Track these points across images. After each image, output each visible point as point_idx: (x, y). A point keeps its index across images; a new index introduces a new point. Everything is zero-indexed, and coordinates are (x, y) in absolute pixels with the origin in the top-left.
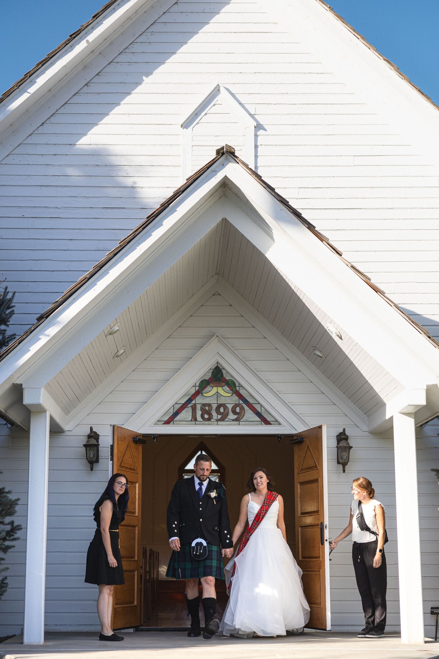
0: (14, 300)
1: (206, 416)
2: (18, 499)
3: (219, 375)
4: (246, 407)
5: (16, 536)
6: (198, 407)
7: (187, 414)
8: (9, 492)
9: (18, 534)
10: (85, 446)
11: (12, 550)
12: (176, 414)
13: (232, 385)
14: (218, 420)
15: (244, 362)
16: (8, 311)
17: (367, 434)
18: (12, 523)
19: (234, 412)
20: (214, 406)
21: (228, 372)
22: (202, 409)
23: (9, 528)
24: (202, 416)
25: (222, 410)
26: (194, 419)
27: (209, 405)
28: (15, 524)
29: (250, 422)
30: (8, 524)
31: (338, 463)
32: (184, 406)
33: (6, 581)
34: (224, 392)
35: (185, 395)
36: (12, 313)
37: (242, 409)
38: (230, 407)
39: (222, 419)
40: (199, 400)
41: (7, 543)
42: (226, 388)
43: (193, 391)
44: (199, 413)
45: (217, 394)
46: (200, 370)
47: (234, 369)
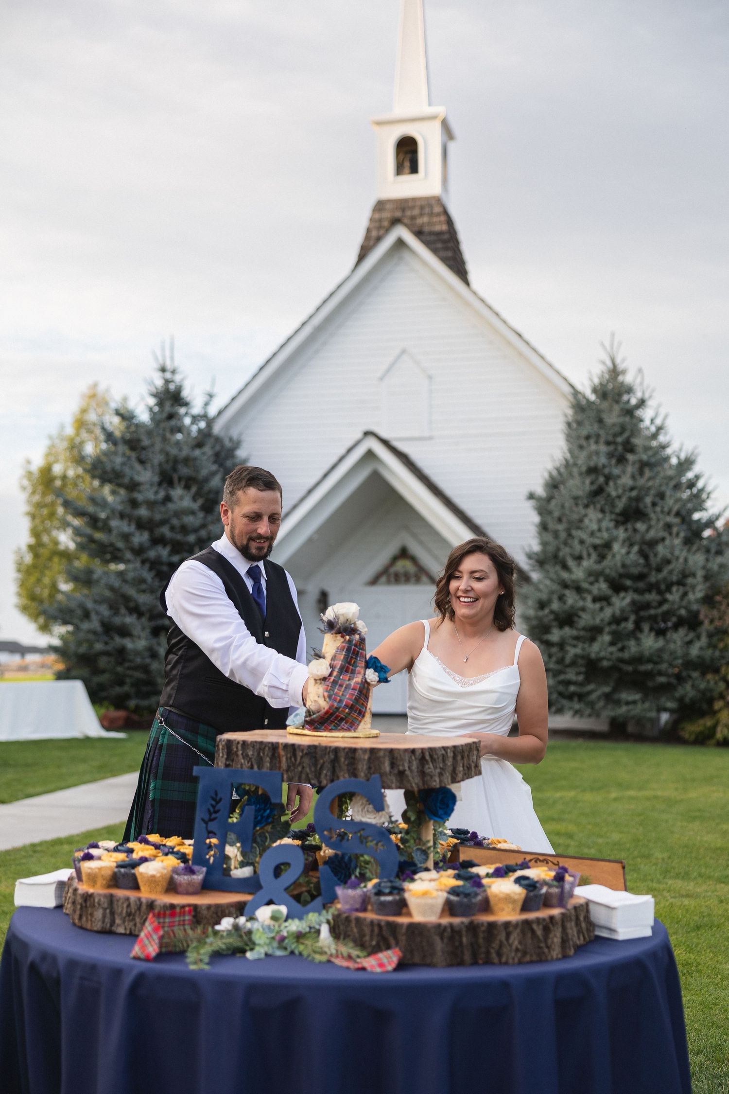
1: (397, 580)
3: (405, 553)
4: (423, 574)
6: (392, 574)
7: (384, 578)
10: (318, 601)
12: (377, 579)
13: (414, 560)
14: (404, 582)
19: (415, 577)
20: (402, 573)
22: (394, 575)
24: (394, 580)
25: (407, 575)
26: (389, 581)
27: (399, 573)
29: (426, 584)
32: (382, 573)
34: (408, 564)
37: (420, 574)
38: (412, 573)
39: (407, 582)
40: (392, 569)
42: (410, 561)
43: (388, 563)
44: (392, 578)
45: (404, 565)
46: (392, 549)
47: (415, 549)
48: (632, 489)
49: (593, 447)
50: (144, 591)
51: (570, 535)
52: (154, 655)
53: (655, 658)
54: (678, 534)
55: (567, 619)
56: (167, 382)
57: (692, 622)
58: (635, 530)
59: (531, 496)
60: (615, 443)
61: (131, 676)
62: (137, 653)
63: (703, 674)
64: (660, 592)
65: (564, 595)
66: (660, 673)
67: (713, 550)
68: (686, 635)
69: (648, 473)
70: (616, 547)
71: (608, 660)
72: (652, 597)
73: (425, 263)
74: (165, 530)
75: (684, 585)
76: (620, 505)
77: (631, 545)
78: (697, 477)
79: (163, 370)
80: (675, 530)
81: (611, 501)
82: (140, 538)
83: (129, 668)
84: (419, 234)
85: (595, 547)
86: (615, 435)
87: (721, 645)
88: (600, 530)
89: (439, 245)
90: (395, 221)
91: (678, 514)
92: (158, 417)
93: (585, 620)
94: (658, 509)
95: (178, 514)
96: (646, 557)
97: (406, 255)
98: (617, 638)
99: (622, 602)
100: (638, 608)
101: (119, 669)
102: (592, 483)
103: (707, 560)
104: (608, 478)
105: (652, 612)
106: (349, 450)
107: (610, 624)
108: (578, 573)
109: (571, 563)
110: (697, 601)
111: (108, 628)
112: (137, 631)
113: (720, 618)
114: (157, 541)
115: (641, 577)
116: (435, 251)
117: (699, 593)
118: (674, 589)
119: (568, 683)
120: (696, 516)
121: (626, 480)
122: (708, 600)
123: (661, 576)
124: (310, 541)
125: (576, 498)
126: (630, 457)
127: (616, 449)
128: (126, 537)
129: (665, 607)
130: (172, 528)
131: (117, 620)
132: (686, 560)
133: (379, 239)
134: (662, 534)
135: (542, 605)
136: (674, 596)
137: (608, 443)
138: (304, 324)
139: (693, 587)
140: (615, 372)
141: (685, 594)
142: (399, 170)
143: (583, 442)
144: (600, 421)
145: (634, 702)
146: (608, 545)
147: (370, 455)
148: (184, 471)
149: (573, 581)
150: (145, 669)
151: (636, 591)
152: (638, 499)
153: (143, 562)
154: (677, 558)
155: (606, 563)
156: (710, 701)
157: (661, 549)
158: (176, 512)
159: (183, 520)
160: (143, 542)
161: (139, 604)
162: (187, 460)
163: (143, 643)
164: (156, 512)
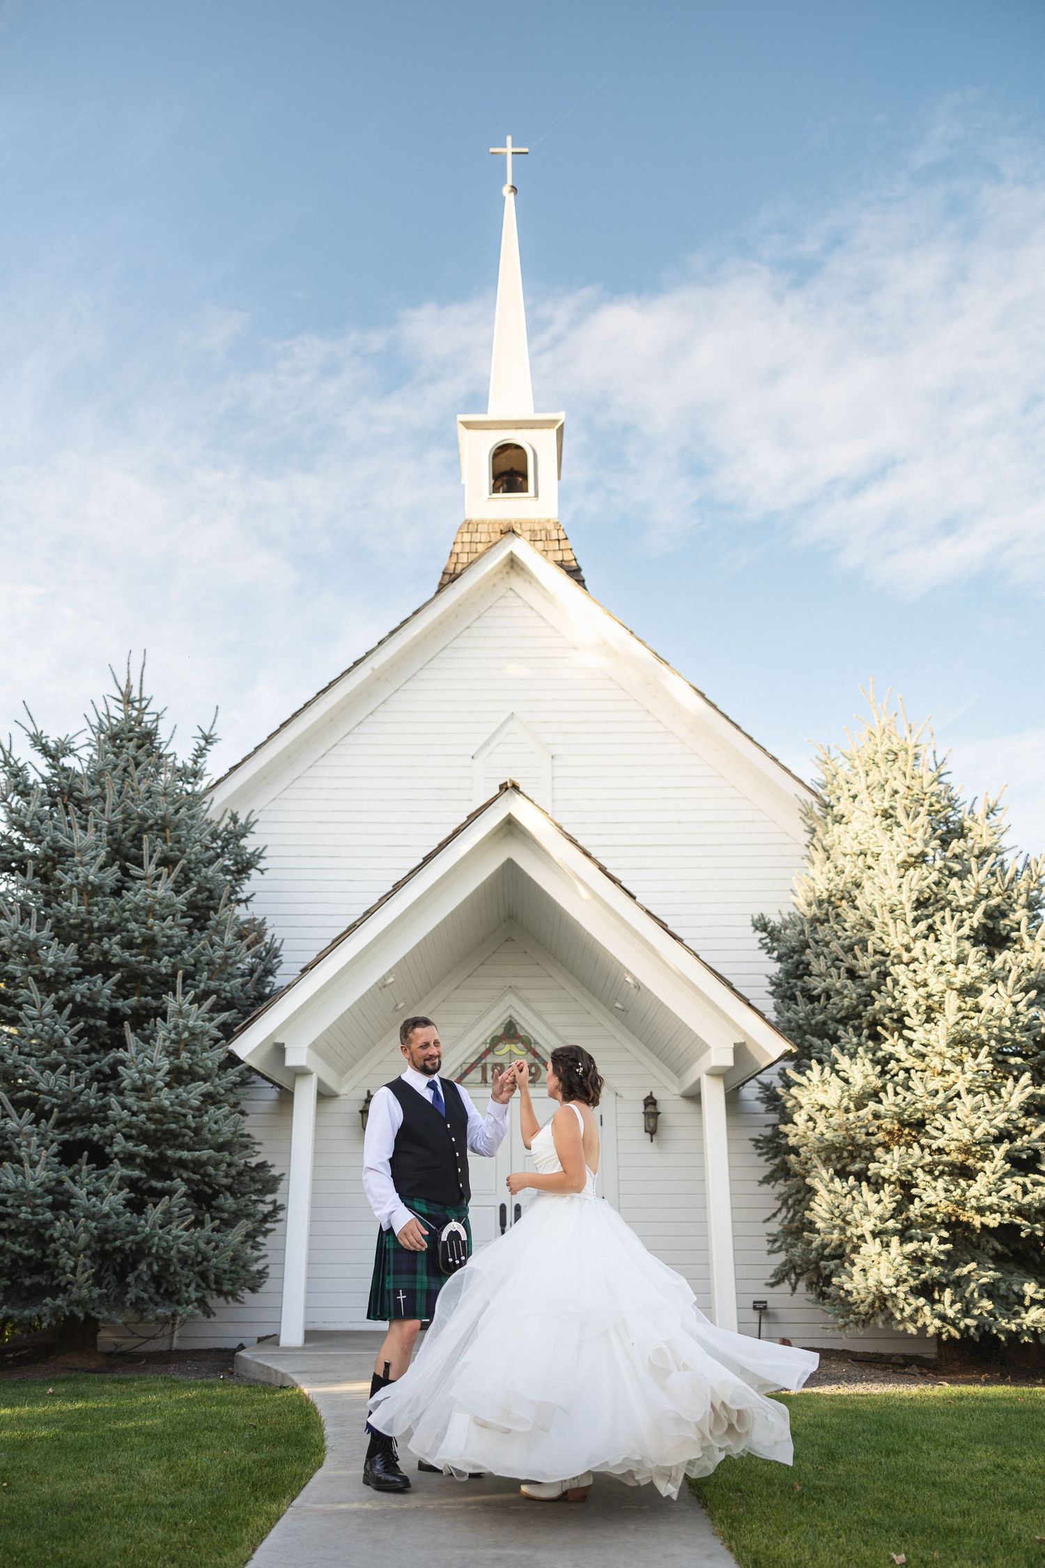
0: (283, 948)
2: (283, 1174)
3: (512, 1031)
5: (279, 1217)
6: (489, 1068)
7: (476, 1075)
8: (272, 1166)
9: (281, 1215)
11: (273, 1233)
12: (464, 1076)
13: (527, 1043)
15: (539, 1015)
16: (275, 961)
17: (678, 1097)
18: (274, 1202)
21: (523, 1028)
23: (270, 1208)
26: (484, 1080)
27: (501, 1065)
28: (278, 1203)
30: (270, 1203)
31: (646, 1131)
32: (473, 1066)
33: (267, 1270)
34: (517, 1049)
35: (473, 1053)
36: (281, 962)
37: (538, 1069)
40: (490, 1060)
41: (268, 1226)
42: (520, 1045)
43: (483, 1049)
44: (490, 1074)
45: (509, 1054)
47: (530, 1024)
52: (62, 1203)
56: (130, 718)
59: (762, 926)
73: (546, 595)
74: (112, 945)
79: (125, 700)
82: (57, 955)
92: (110, 759)
106: (473, 817)
114: (92, 965)
142: (496, 486)
147: (510, 825)
150: (38, 1235)
153: (59, 1006)
158: (137, 908)
159: (151, 929)
160: (62, 966)
161: (40, 1092)
162: (163, 830)
163: (41, 1173)
164: (96, 909)
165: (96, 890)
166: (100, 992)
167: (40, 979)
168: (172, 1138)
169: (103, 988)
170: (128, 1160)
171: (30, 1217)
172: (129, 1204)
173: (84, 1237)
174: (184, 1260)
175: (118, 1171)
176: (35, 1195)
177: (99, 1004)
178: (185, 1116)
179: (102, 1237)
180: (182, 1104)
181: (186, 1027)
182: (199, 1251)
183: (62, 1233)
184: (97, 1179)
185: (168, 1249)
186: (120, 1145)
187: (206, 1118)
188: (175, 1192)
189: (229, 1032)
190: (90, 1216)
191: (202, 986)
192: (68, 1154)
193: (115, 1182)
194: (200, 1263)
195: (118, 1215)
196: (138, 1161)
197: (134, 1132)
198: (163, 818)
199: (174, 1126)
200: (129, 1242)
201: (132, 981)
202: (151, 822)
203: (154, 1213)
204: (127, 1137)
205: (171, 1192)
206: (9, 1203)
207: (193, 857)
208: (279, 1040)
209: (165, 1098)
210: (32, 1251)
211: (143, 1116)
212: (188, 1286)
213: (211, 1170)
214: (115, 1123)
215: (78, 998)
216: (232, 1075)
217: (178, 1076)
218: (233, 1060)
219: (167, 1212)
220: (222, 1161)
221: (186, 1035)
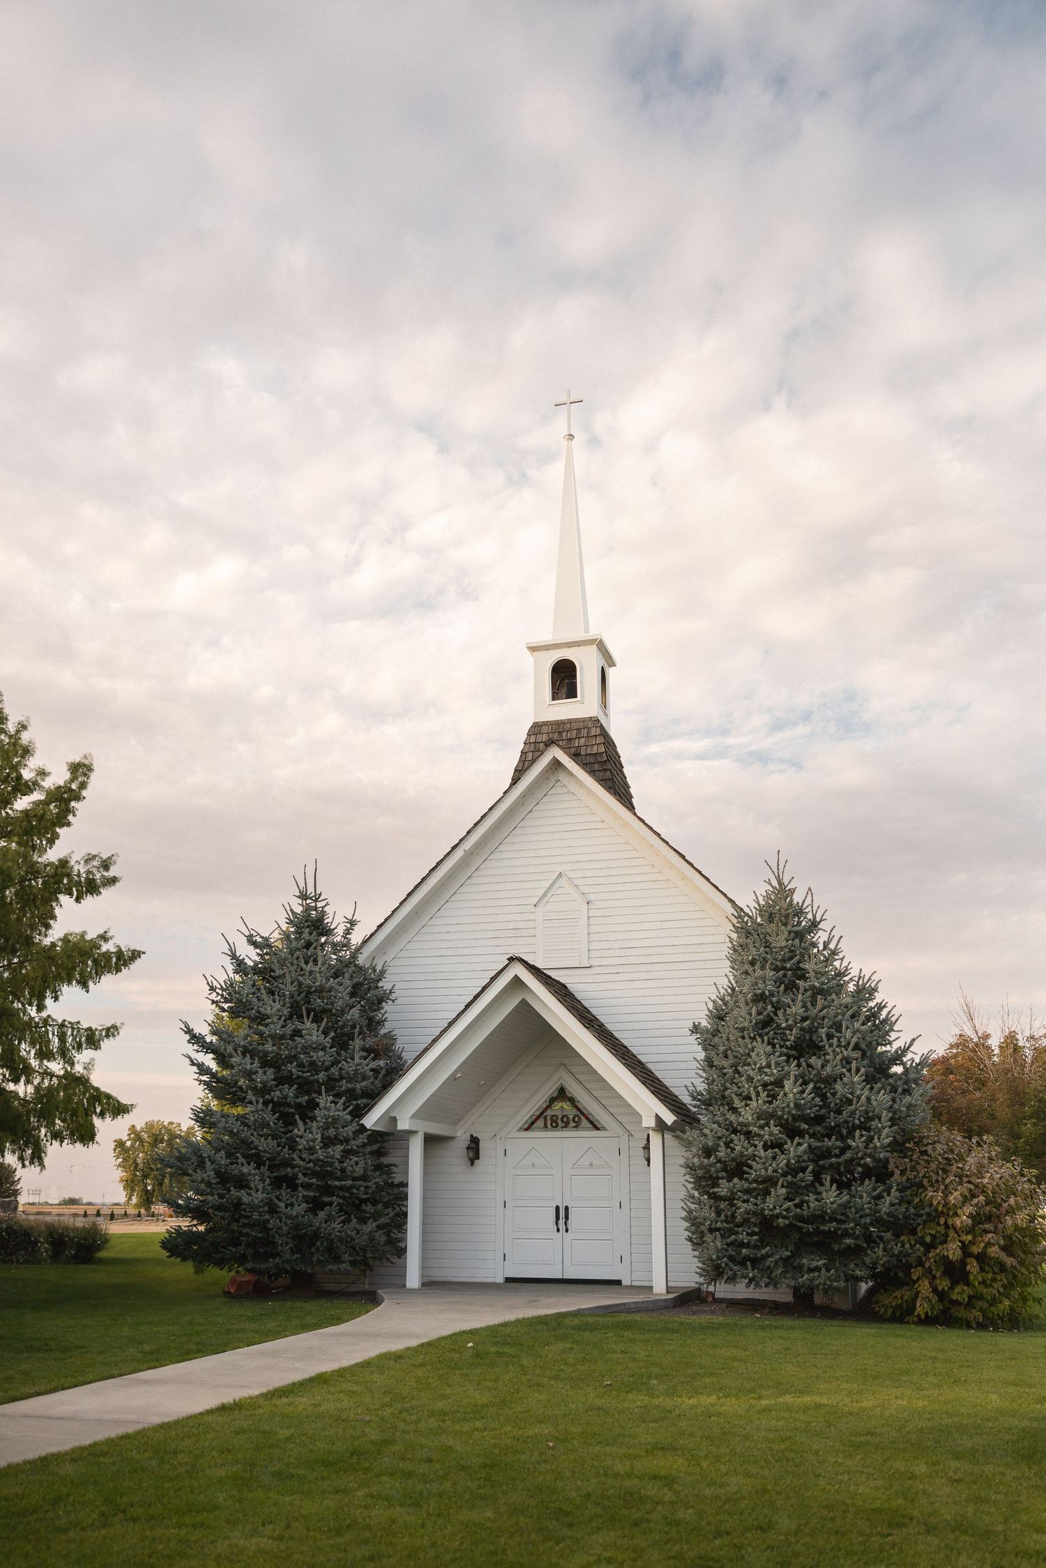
1: (554, 1124)
3: (563, 1094)
4: (582, 1118)
6: (549, 1117)
7: (540, 1123)
10: (467, 1148)
12: (533, 1123)
13: (572, 1101)
14: (562, 1127)
15: (580, 1083)
19: (574, 1121)
20: (560, 1117)
21: (570, 1092)
22: (551, 1119)
24: (551, 1125)
25: (565, 1119)
26: (546, 1126)
27: (556, 1116)
29: (585, 1129)
31: (645, 1159)
32: (539, 1117)
34: (566, 1106)
35: (538, 1109)
37: (579, 1118)
38: (571, 1117)
39: (565, 1127)
40: (549, 1113)
42: (568, 1103)
43: (545, 1105)
44: (549, 1122)
45: (561, 1107)
46: (549, 1090)
47: (574, 1089)
48: (804, 1019)
49: (759, 973)
50: (266, 1136)
51: (737, 1071)
52: (273, 1210)
53: (840, 1215)
54: (858, 1071)
55: (737, 1169)
56: (307, 909)
57: (880, 1174)
58: (809, 1066)
59: (696, 1029)
60: (784, 969)
61: (247, 1234)
62: (255, 1208)
63: (897, 1236)
64: (842, 1138)
65: (732, 1141)
66: (846, 1234)
67: (900, 1090)
68: (874, 1190)
69: (820, 1002)
70: (788, 1085)
71: (785, 1217)
72: (832, 1142)
73: (582, 785)
74: (292, 1068)
75: (868, 1129)
76: (792, 1037)
77: (805, 1083)
78: (881, 1007)
79: (304, 896)
80: (854, 1065)
81: (781, 1033)
82: (264, 1077)
83: (244, 1225)
84: (576, 756)
85: (765, 1085)
86: (784, 961)
87: (916, 1200)
88: (769, 1066)
89: (596, 767)
90: (549, 743)
91: (856, 1047)
92: (294, 944)
93: (758, 1170)
94: (835, 1041)
95: (306, 1049)
96: (824, 1097)
97: (562, 777)
98: (795, 1191)
99: (796, 1150)
100: (818, 1155)
101: (235, 1227)
102: (759, 1013)
103: (894, 1100)
104: (776, 1008)
105: (833, 1160)
106: (493, 979)
107: (784, 1175)
108: (747, 1115)
109: (737, 1103)
110: (883, 1147)
111: (224, 1178)
112: (255, 1181)
113: (913, 1169)
114: (282, 1080)
115: (819, 1120)
116: (592, 773)
117: (886, 1137)
118: (857, 1133)
119: (742, 1245)
120: (880, 1049)
121: (797, 1009)
122: (898, 1147)
123: (841, 1119)
124: (453, 1078)
125: (742, 1030)
126: (801, 983)
127: (785, 976)
128: (249, 1074)
129: (848, 1155)
130: (301, 1065)
131: (234, 1170)
132: (868, 1099)
133: (533, 761)
134: (839, 1070)
135: (708, 1152)
136: (857, 1142)
137: (776, 969)
138: (454, 848)
139: (879, 1132)
140: (783, 891)
141: (871, 1139)
142: (555, 696)
143: (747, 967)
144: (767, 945)
145: (818, 1269)
146: (779, 1083)
147: (517, 982)
148: (318, 1002)
149: (741, 1124)
151: (813, 1136)
152: (812, 1030)
153: (266, 1103)
154: (859, 1097)
155: (776, 1103)
156: (908, 1267)
157: (838, 1086)
158: (304, 1047)
159: (312, 1057)
160: (267, 1082)
161: (260, 1151)
162: (321, 991)
163: (260, 1196)
164: (283, 1047)
165: (282, 1037)
166: (287, 1095)
167: (254, 1089)
168: (331, 1175)
169: (290, 1092)
170: (307, 1186)
171: (258, 1217)
172: (310, 1210)
173: (285, 1228)
174: (340, 1239)
175: (302, 1192)
176: (260, 1207)
177: (288, 1101)
178: (334, 1163)
179: (297, 1227)
180: (332, 1157)
181: (330, 1116)
182: (348, 1236)
183: (274, 1226)
184: (292, 1197)
185: (330, 1234)
186: (301, 1179)
187: (345, 1165)
188: (333, 1203)
189: (359, 1113)
190: (288, 1217)
191: (344, 1088)
192: (277, 1183)
193: (300, 1199)
194: (350, 1242)
195: (303, 1217)
196: (314, 1187)
197: (309, 1172)
198: (320, 986)
199: (329, 1169)
200: (310, 1230)
201: (306, 1087)
202: (313, 989)
203: (322, 1215)
204: (305, 1175)
205: (330, 1204)
206: (248, 1210)
207: (339, 1008)
208: (393, 1115)
209: (321, 1154)
210: (261, 1235)
211: (311, 1164)
212: (345, 1254)
213: (355, 1190)
214: (299, 1167)
215: (276, 1099)
216: (362, 1138)
217: (328, 1142)
218: (363, 1129)
219: (329, 1215)
220: (361, 1186)
221: (330, 1120)
